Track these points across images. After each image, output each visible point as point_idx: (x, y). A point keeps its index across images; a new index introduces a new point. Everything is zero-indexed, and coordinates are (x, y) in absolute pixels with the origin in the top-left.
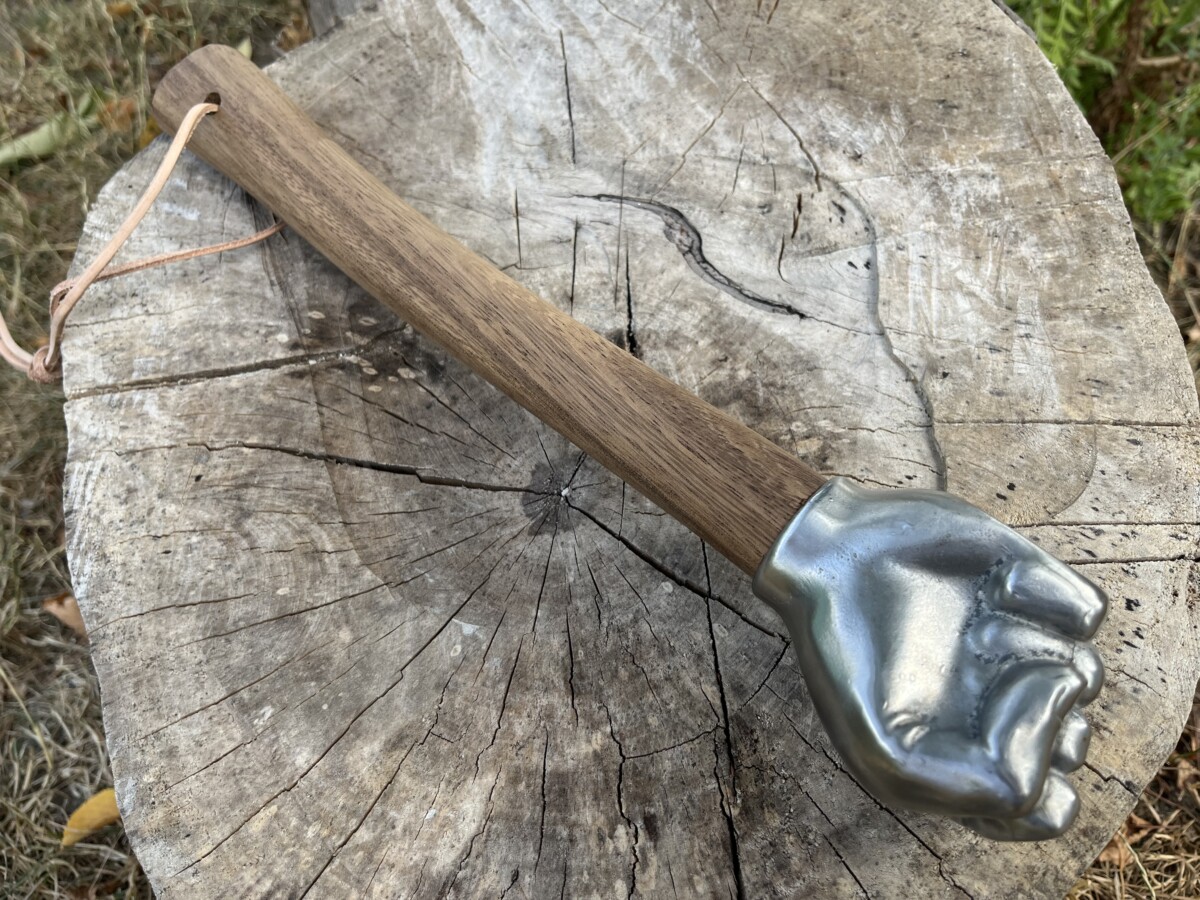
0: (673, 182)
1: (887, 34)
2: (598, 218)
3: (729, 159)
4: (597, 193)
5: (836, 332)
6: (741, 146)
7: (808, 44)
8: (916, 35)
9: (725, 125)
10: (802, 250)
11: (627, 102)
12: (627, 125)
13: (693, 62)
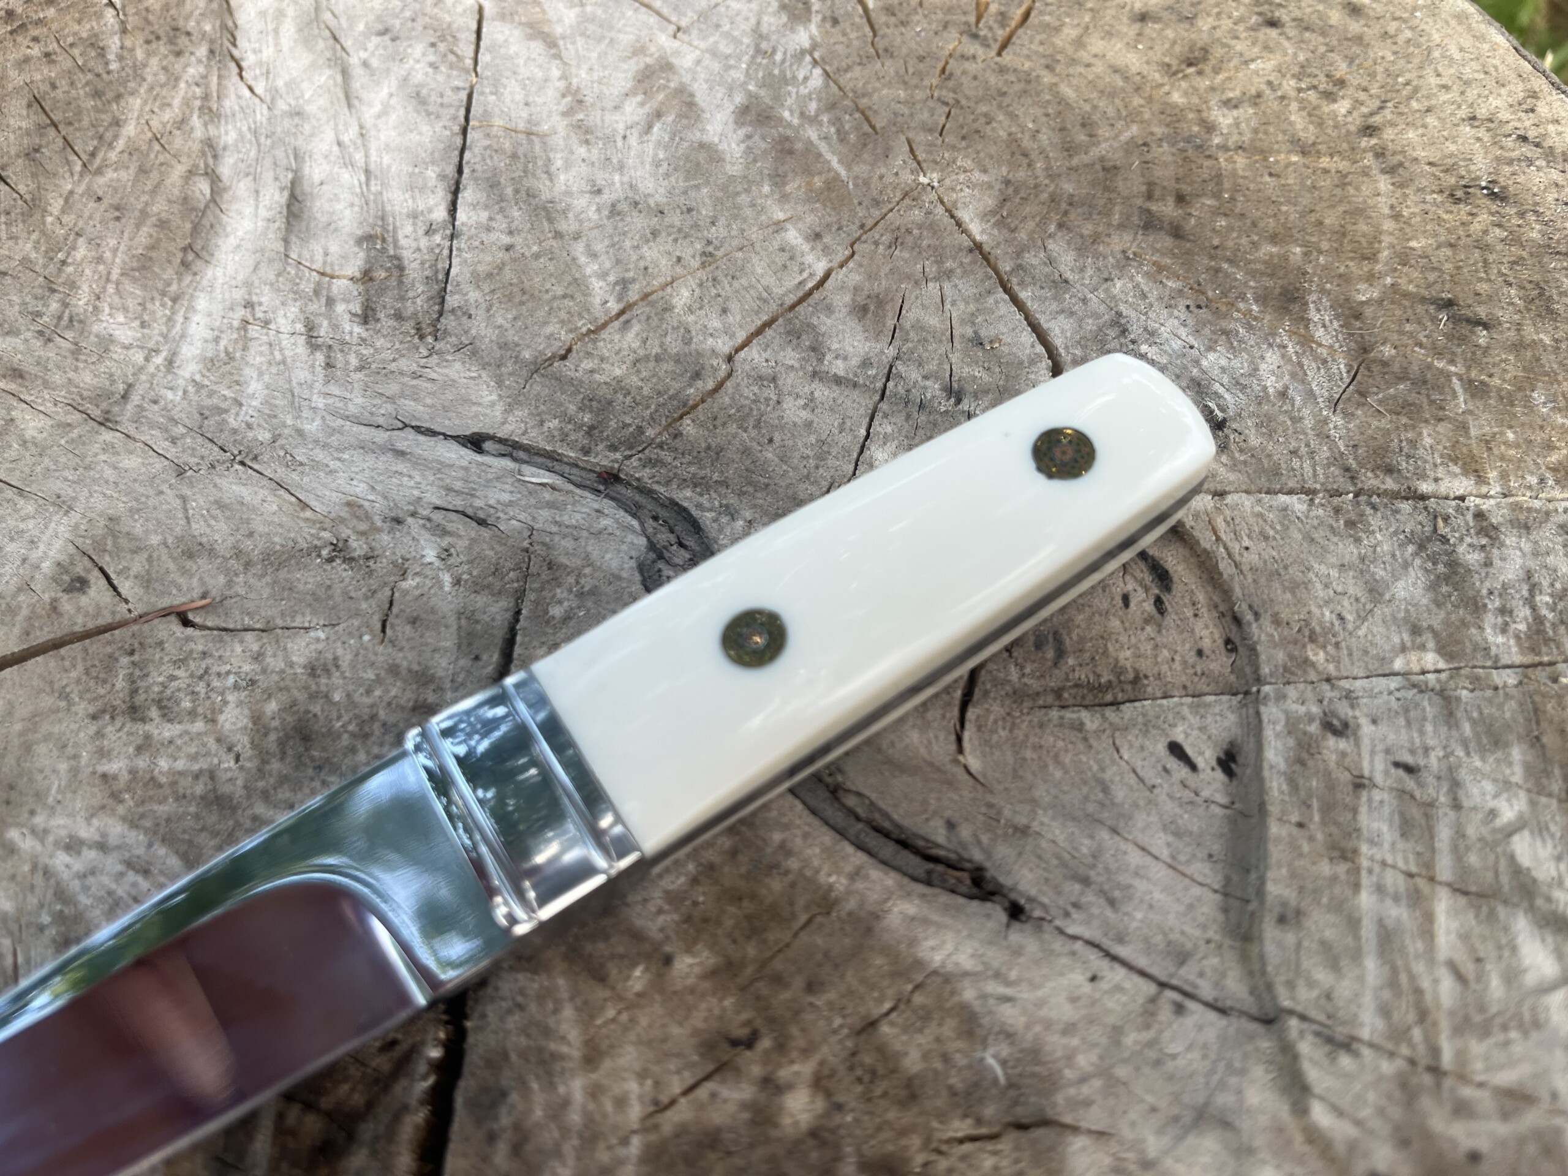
0: (688, 427)
1: (1298, 120)
2: (458, 503)
3: (855, 385)
4: (473, 427)
5: (1118, 988)
6: (891, 352)
7: (1096, 117)
8: (1369, 130)
9: (857, 289)
10: (1035, 685)
11: (607, 197)
12: (594, 256)
13: (796, 121)
